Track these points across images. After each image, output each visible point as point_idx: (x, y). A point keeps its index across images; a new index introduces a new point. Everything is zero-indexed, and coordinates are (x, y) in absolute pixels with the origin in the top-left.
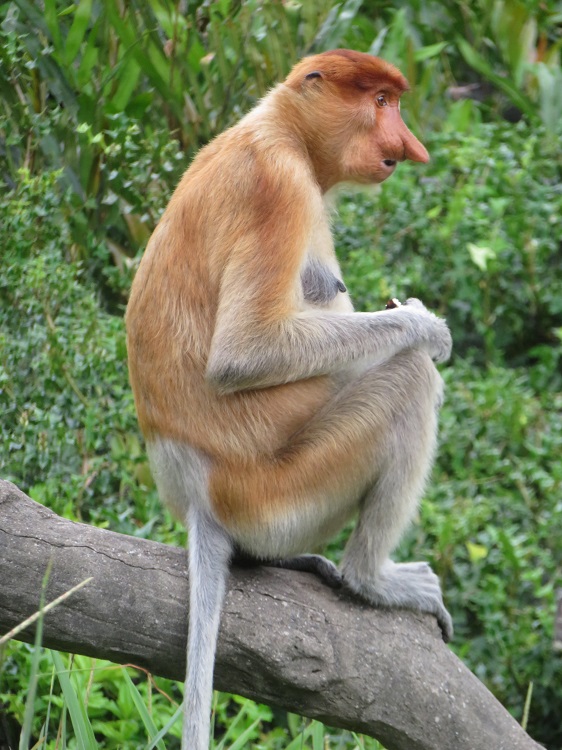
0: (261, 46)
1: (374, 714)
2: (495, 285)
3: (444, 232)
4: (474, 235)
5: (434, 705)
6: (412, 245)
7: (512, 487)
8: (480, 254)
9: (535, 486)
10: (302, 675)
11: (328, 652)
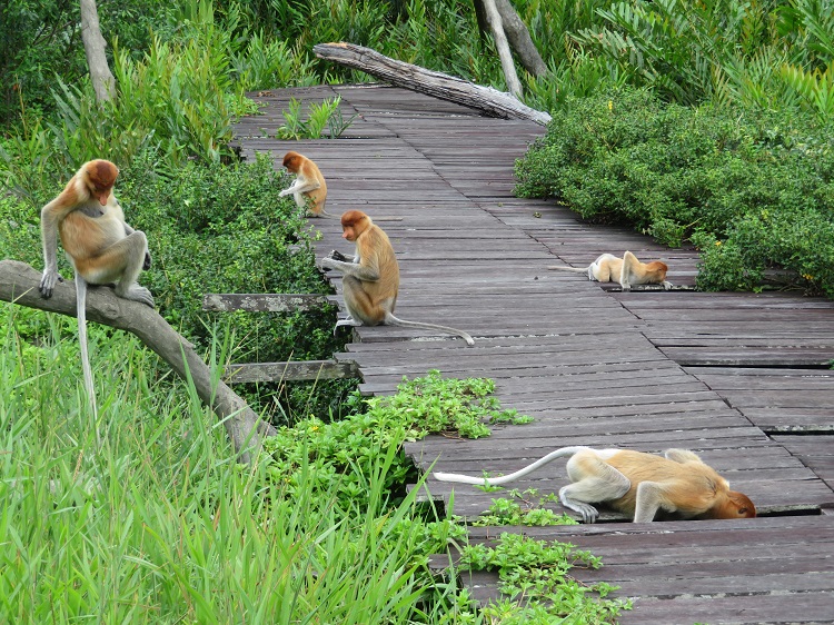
0: (126, 146)
1: (131, 326)
2: (191, 211)
3: (177, 196)
4: (187, 197)
5: (148, 323)
6: (169, 200)
7: (192, 266)
8: (187, 202)
9: (198, 265)
10: (111, 316)
11: (117, 309)
